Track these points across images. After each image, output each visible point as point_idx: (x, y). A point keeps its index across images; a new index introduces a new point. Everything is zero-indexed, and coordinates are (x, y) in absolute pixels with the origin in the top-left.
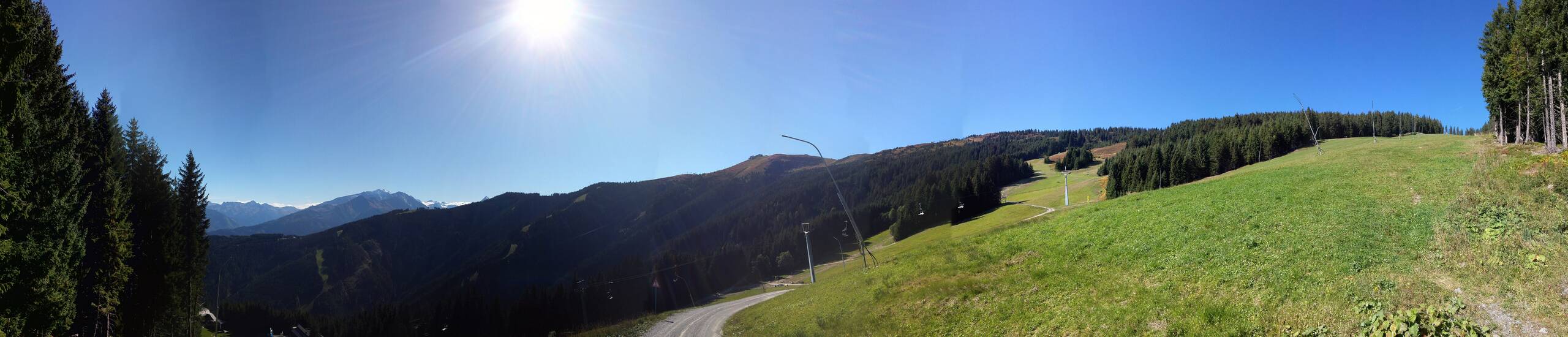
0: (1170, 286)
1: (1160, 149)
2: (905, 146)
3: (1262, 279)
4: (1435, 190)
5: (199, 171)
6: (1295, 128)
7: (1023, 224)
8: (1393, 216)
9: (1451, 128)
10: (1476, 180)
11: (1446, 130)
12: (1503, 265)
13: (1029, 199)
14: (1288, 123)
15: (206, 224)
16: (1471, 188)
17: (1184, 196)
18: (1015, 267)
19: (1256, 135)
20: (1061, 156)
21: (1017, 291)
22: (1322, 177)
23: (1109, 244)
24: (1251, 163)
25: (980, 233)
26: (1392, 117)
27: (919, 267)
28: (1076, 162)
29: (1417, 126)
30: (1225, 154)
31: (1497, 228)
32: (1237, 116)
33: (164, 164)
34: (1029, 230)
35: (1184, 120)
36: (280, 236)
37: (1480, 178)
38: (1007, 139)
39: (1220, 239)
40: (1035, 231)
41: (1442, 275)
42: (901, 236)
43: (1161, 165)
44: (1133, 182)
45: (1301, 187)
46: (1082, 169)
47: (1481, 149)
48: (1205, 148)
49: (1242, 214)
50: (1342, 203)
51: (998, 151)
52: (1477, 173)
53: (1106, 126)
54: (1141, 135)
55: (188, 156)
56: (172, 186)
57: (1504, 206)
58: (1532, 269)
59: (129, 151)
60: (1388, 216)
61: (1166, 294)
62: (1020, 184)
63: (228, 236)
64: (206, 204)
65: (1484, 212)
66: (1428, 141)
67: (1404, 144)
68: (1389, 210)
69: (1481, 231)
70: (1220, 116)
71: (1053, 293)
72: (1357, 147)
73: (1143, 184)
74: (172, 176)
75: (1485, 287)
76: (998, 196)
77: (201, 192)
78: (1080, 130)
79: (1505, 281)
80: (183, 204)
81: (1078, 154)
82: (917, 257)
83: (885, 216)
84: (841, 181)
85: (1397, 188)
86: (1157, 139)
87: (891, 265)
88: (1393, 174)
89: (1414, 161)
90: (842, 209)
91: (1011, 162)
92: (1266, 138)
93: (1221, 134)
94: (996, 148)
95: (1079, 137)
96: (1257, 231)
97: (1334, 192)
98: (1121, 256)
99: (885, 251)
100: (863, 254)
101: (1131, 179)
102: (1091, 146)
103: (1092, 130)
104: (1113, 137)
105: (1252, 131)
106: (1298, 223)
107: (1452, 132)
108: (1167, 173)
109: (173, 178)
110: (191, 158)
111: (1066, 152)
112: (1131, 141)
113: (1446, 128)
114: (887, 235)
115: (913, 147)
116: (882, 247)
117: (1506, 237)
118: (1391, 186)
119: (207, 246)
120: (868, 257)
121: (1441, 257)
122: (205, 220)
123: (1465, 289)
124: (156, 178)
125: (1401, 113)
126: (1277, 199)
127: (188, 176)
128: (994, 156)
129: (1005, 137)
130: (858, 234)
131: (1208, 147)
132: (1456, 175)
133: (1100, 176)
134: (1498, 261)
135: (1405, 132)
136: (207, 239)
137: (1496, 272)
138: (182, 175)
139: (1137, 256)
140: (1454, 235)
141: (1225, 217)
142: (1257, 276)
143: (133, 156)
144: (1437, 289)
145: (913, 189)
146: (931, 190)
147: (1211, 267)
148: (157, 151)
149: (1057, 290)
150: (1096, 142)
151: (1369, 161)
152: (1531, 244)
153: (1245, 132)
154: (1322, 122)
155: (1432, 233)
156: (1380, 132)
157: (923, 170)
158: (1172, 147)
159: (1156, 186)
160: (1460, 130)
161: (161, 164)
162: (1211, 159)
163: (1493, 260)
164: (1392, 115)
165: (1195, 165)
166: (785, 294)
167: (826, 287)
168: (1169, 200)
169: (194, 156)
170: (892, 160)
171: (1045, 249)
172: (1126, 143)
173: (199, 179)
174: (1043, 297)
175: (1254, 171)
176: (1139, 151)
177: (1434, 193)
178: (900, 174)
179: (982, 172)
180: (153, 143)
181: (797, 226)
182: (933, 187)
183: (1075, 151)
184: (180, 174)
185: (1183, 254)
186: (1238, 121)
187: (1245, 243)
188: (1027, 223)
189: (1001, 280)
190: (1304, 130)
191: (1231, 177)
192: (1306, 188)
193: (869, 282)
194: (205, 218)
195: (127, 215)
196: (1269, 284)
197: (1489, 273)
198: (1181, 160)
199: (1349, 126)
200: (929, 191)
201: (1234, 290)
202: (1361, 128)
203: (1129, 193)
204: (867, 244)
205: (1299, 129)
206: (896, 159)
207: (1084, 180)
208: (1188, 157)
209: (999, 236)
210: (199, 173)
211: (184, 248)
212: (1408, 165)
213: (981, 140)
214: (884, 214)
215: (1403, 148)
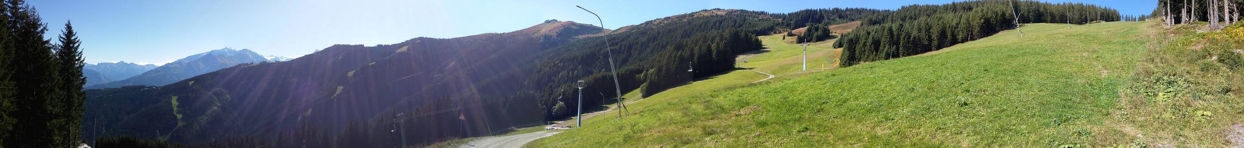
0: (899, 132)
1: (892, 27)
2: (663, 17)
3: (970, 129)
4: (1118, 66)
5: (76, 38)
6: (1000, 13)
7: (751, 85)
8: (1087, 86)
9: (1127, 16)
10: (1149, 57)
11: (1123, 18)
12: (1175, 119)
13: (757, 67)
14: (994, 9)
15: (83, 81)
16: (1146, 64)
17: (912, 65)
18: (743, 117)
19: (968, 19)
20: (803, 30)
21: (743, 134)
22: (1024, 54)
23: (845, 102)
24: (963, 42)
25: (716, 90)
26: (1081, 8)
27: (660, 119)
28: (815, 36)
29: (1101, 16)
30: (943, 34)
31: (1169, 92)
32: (954, 4)
33: (45, 31)
34: (755, 90)
35: (912, 4)
36: (143, 87)
37: (1153, 55)
38: (745, 16)
39: (938, 98)
40: (760, 91)
41: (1127, 125)
42: (647, 94)
43: (892, 40)
44: (867, 53)
45: (1005, 62)
46: (819, 42)
47: (1153, 32)
48: (929, 29)
49: (955, 81)
50: (1043, 75)
51: (737, 24)
52: (1150, 51)
53: (843, 7)
54: (875, 15)
55: (66, 25)
56: (52, 50)
57: (1174, 75)
58: (1200, 121)
59: (11, 18)
60: (1083, 85)
61: (895, 138)
62: (752, 54)
63: (103, 89)
64: (83, 66)
65: (1158, 81)
66: (1109, 28)
67: (1092, 30)
68: (1083, 81)
69: (1156, 95)
70: (941, 4)
71: (771, 138)
72: (1054, 32)
73: (876, 55)
74: (52, 42)
75: (1161, 133)
76: (733, 62)
77: (78, 55)
78: (820, 9)
79: (1178, 130)
80: (63, 66)
81: (817, 29)
82: (659, 111)
83: (638, 77)
84: (612, 48)
85: (1089, 65)
86: (890, 19)
87: (638, 116)
88: (1085, 54)
89: (1100, 44)
90: (610, 70)
91: (747, 36)
92: (976, 22)
93: (941, 18)
94: (735, 22)
95: (819, 15)
96: (968, 94)
97: (1036, 67)
98: (855, 111)
99: (634, 105)
100: (619, 107)
101: (864, 51)
102: (829, 23)
103: (831, 9)
104: (849, 16)
105: (964, 16)
106: (1003, 89)
107: (1127, 19)
108: (897, 46)
109: (54, 44)
110: (69, 27)
111: (807, 28)
112: (866, 20)
113: (1123, 16)
114: (638, 93)
115: (669, 18)
116: (632, 102)
117: (1177, 98)
118: (1084, 63)
119: (85, 98)
120: (623, 109)
121: (1125, 113)
122: (82, 78)
123: (1145, 135)
124: (38, 44)
125: (1088, 5)
126: (985, 70)
127: (67, 43)
128: (733, 28)
129: (744, 14)
130: (618, 91)
131: (930, 28)
132: (1133, 54)
133: (835, 48)
134: (1171, 116)
135: (1092, 20)
136: (84, 93)
137: (1170, 123)
138: (61, 41)
139: (870, 111)
140: (1134, 98)
141: (943, 82)
142: (966, 126)
143: (15, 22)
144: (1124, 135)
145: (663, 55)
146: (678, 56)
147: (931, 118)
148: (38, 19)
149: (774, 135)
150: (834, 20)
151: (1066, 43)
152: (1199, 103)
153: (959, 16)
154: (1024, 9)
155: (1118, 97)
156: (1073, 20)
157: (674, 38)
158: (902, 26)
159: (887, 57)
160: (1133, 17)
161: (42, 31)
162: (932, 38)
163: (1167, 115)
164: (1082, 6)
165: (920, 42)
166: (554, 135)
167: (588, 131)
168: (900, 68)
169: (72, 25)
170: (652, 29)
171: (767, 106)
172: (861, 21)
173: (77, 45)
174: (764, 140)
175: (965, 49)
176: (872, 28)
177: (1117, 68)
178: (656, 42)
179: (721, 40)
180: (34, 12)
181: (574, 83)
182: (679, 53)
183: (815, 27)
184: (60, 40)
185: (910, 109)
186: (954, 7)
187: (957, 102)
188: (755, 85)
189: (730, 126)
190: (1007, 15)
191: (947, 53)
192: (1010, 63)
193: (621, 128)
194: (82, 76)
195: (10, 75)
196: (976, 133)
197: (1164, 125)
198: (909, 37)
199: (1047, 13)
200: (675, 56)
201: (947, 135)
202: (1059, 17)
203: (862, 62)
204: (623, 99)
205: (1003, 14)
206: (655, 29)
207: (821, 51)
208: (915, 35)
209: (731, 93)
210: (77, 40)
211: (64, 101)
212: (1095, 46)
213: (723, 13)
214: (637, 76)
215: (1092, 34)
